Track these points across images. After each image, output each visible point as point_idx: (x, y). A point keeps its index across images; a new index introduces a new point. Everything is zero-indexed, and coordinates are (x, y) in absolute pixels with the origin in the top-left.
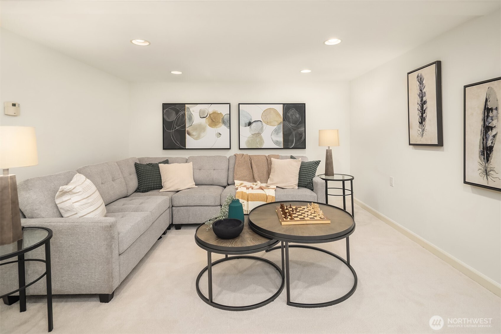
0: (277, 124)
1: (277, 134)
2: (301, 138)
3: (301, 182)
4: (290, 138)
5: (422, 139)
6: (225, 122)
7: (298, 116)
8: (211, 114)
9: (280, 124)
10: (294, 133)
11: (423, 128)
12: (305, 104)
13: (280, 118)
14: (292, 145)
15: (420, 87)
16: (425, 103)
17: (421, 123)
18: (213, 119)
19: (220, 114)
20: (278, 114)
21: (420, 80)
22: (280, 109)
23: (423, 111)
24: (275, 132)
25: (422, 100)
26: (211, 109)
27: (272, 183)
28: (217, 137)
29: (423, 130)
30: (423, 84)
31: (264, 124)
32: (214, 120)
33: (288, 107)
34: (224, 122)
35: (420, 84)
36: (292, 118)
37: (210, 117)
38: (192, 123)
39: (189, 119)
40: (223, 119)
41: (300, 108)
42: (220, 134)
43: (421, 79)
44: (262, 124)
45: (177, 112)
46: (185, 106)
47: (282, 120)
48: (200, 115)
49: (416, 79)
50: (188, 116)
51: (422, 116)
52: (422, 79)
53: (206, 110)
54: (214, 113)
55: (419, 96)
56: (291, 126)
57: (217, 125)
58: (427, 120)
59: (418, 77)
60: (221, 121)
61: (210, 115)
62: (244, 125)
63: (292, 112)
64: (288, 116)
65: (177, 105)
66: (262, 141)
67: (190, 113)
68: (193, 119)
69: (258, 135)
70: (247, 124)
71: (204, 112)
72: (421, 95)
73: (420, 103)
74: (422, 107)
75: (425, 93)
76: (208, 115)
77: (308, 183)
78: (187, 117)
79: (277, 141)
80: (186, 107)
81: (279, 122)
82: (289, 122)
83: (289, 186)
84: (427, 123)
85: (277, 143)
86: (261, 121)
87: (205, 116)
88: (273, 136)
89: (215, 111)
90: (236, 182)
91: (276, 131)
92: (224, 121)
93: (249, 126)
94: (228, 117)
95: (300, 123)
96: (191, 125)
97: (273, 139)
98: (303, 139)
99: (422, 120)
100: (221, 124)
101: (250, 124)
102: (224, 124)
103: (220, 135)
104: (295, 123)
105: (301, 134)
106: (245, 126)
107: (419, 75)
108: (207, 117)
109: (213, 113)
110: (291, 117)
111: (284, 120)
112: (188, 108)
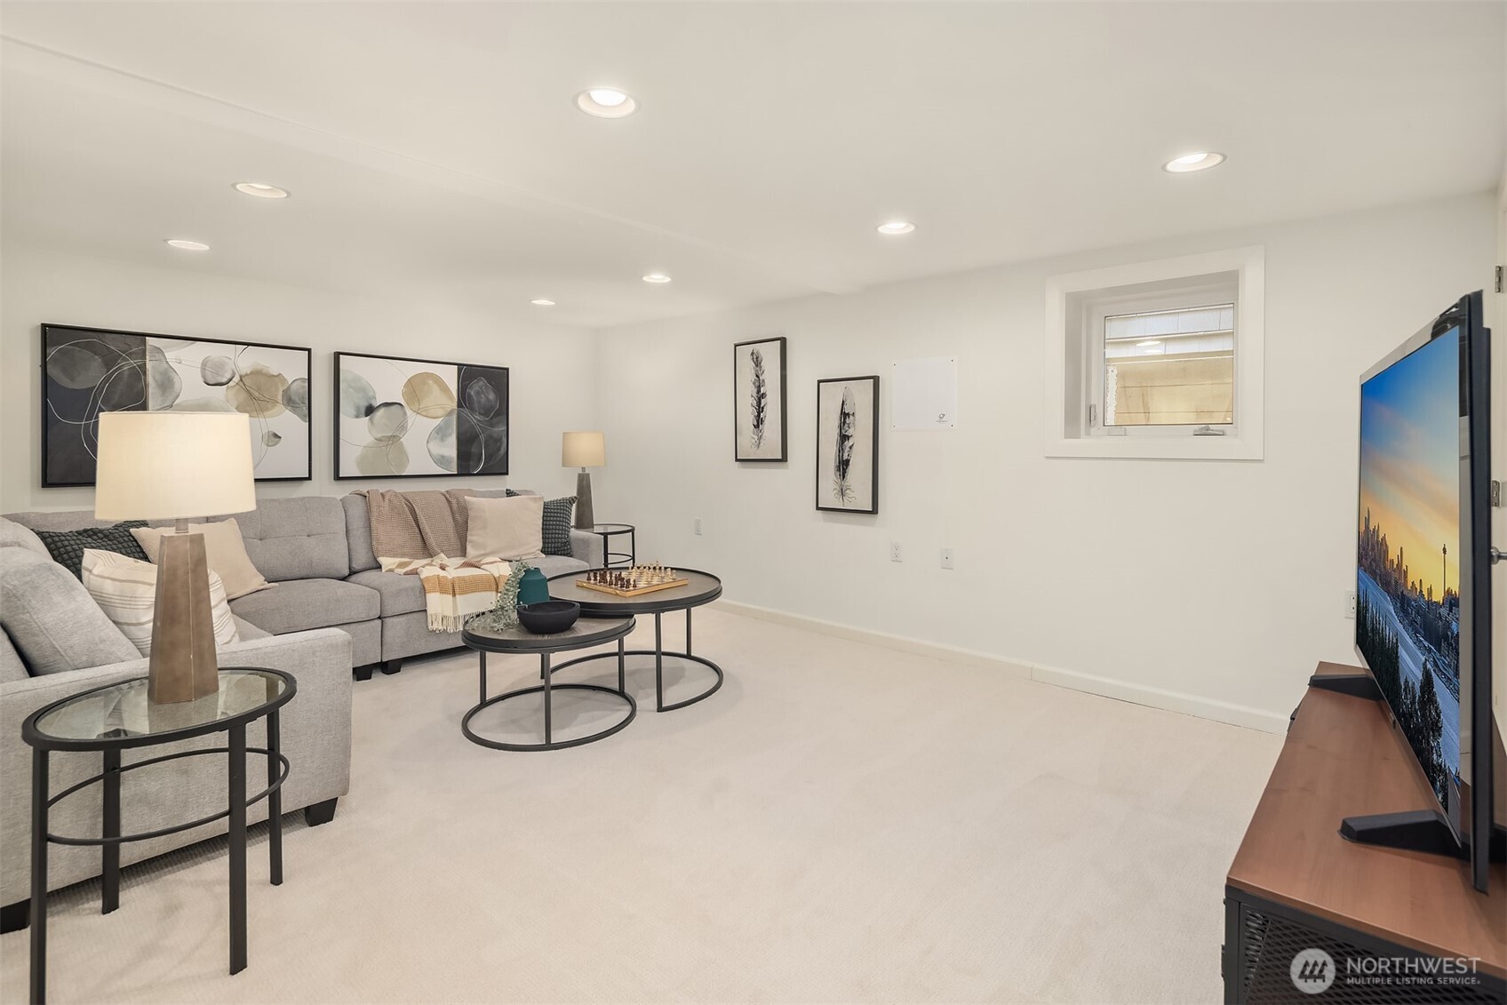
0: (440, 412)
1: (442, 439)
2: (499, 449)
3: (548, 543)
4: (474, 450)
5: (758, 452)
6: (294, 402)
7: (492, 396)
8: (247, 375)
9: (450, 413)
10: (482, 437)
11: (760, 434)
12: (507, 369)
13: (451, 398)
14: (478, 466)
15: (757, 371)
16: (762, 396)
17: (757, 426)
18: (252, 391)
19: (276, 379)
20: (444, 388)
21: (757, 362)
22: (450, 377)
23: (760, 409)
24: (438, 434)
25: (759, 391)
26: (246, 361)
27: (483, 552)
28: (268, 445)
29: (760, 438)
30: (761, 367)
31: (409, 412)
32: (256, 394)
33: (468, 374)
34: (289, 401)
35: (757, 366)
36: (479, 402)
37: (241, 383)
38: (171, 398)
39: (163, 384)
40: (286, 392)
41: (498, 378)
42: (276, 436)
43: (757, 358)
44: (405, 414)
45: (110, 360)
46: (144, 343)
47: (455, 405)
48: (204, 377)
49: (750, 357)
50: (158, 377)
51: (759, 415)
52: (759, 359)
53: (227, 360)
54: (257, 373)
55: (754, 384)
56: (476, 419)
57: (268, 409)
58: (766, 422)
59: (752, 354)
60: (280, 398)
61: (241, 377)
62: (354, 413)
63: (478, 386)
64: (469, 394)
65: (108, 335)
66: (403, 456)
67: (166, 366)
68: (177, 386)
69: (392, 440)
70: (363, 411)
71: (220, 366)
72: (757, 384)
73: (755, 395)
74: (759, 403)
75: (763, 381)
76: (236, 379)
77: (562, 543)
78: (154, 377)
79: (443, 457)
80: (148, 347)
81: (449, 410)
82: (472, 410)
83: (526, 554)
84: (766, 426)
85: (441, 460)
86: (400, 404)
87: (224, 380)
88: (431, 445)
89: (259, 368)
90: (383, 560)
91: (440, 432)
92: (290, 398)
93: (366, 416)
94: (304, 387)
95: (498, 414)
96: (168, 403)
97: (432, 451)
98: (503, 451)
99: (759, 422)
100: (280, 407)
101: (370, 410)
102: (289, 408)
103: (277, 440)
104: (486, 412)
105: (499, 440)
106: (357, 417)
107: (755, 351)
108: (231, 384)
109: (252, 373)
110: (475, 399)
111: (459, 405)
112: (159, 350)
